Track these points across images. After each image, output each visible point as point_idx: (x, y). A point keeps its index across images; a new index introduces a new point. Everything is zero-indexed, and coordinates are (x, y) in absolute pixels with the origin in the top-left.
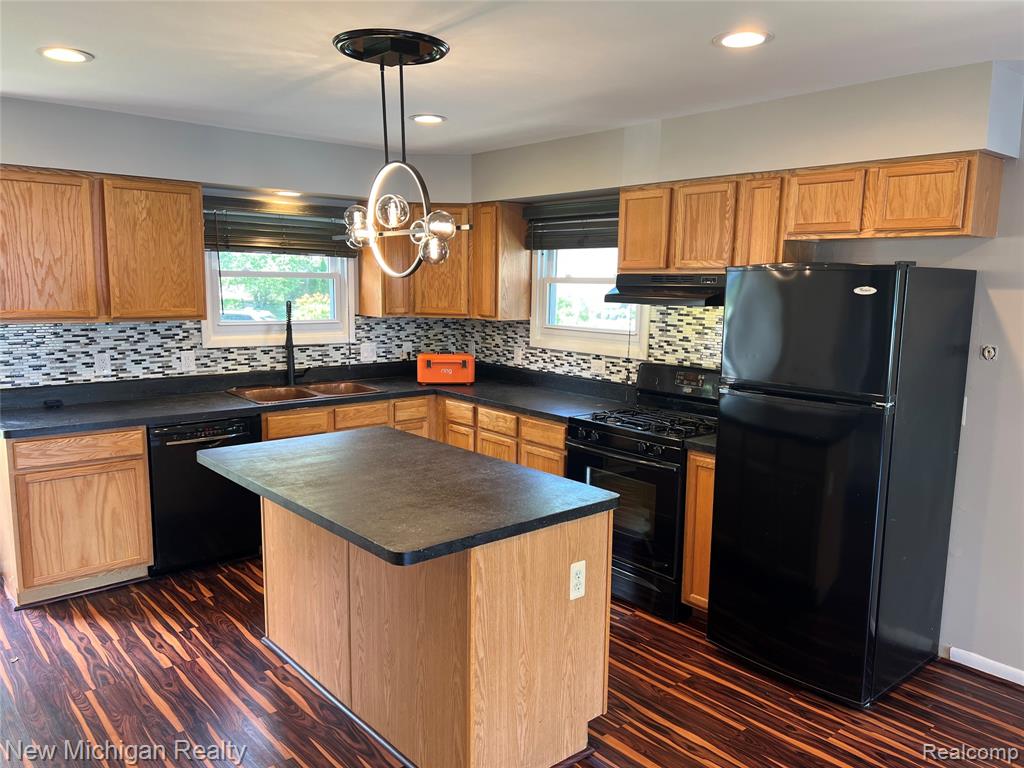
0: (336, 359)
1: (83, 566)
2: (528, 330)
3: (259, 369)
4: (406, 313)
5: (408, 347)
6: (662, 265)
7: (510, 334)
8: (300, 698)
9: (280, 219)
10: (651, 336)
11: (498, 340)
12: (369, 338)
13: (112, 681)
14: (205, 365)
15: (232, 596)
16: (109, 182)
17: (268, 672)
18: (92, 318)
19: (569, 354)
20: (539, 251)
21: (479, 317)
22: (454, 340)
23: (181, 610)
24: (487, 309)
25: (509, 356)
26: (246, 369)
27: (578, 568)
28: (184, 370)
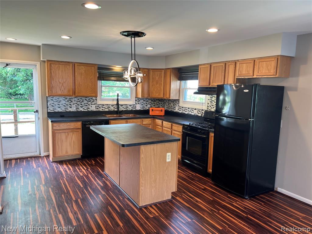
0: (130, 108)
1: (66, 153)
2: (179, 102)
3: (111, 110)
4: (147, 97)
5: (149, 106)
6: (208, 84)
7: (175, 103)
8: (109, 183)
9: (117, 73)
10: (208, 104)
11: (172, 105)
12: (139, 103)
13: (69, 177)
14: (98, 109)
15: (99, 163)
16: (76, 64)
17: (103, 178)
18: (71, 96)
19: (189, 108)
20: (182, 81)
21: (166, 98)
22: (161, 105)
23: (87, 165)
24: (168, 96)
25: (175, 109)
26: (107, 110)
27: (169, 154)
28: (92, 109)
